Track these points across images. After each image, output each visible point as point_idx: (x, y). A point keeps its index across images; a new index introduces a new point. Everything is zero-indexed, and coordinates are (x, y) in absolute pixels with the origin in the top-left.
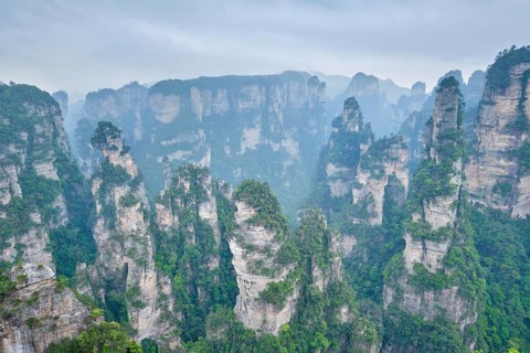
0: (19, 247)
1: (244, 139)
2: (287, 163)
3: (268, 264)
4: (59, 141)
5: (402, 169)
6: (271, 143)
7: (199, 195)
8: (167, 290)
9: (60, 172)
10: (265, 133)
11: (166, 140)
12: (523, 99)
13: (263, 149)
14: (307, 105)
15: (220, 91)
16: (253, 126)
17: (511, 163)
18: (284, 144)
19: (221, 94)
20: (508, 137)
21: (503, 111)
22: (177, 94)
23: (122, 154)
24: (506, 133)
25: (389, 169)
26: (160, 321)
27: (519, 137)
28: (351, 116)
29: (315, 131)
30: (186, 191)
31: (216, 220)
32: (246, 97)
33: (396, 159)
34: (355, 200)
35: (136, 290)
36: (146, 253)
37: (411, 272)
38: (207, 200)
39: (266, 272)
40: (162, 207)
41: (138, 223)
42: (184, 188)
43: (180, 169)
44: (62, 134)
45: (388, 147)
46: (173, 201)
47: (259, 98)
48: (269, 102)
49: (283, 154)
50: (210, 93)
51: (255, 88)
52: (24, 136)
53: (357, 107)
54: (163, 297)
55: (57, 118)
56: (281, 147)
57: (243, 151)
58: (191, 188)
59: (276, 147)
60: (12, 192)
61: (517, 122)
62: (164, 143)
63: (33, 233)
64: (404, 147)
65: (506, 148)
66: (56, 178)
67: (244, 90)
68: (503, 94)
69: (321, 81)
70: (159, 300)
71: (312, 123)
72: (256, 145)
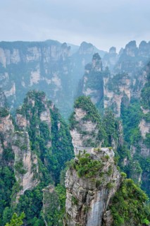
2: (56, 90)
3: (94, 141)
5: (128, 89)
6: (46, 79)
7: (41, 108)
8: (36, 162)
10: (42, 74)
13: (42, 83)
14: (62, 58)
15: (14, 50)
18: (53, 80)
19: (16, 52)
25: (122, 89)
26: (33, 179)
28: (97, 63)
29: (67, 73)
30: (33, 106)
31: (50, 121)
32: (31, 54)
33: (125, 84)
34: (105, 106)
35: (21, 163)
36: (26, 142)
37: (145, 138)
38: (45, 110)
39: (93, 145)
40: (21, 116)
41: (10, 126)
42: (31, 104)
43: (29, 93)
45: (121, 78)
46: (26, 112)
47: (38, 54)
48: (43, 57)
49: (53, 86)
50: (9, 51)
51: (35, 49)
53: (100, 58)
54: (34, 165)
56: (52, 82)
57: (32, 84)
58: (35, 104)
59: (49, 82)
64: (129, 78)
67: (29, 50)
69: (68, 46)
70: (32, 168)
71: (65, 68)
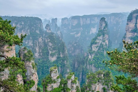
0: (28, 42)
1: (91, 31)
4: (41, 27)
9: (40, 32)
11: (73, 29)
12: (136, 23)
16: (94, 28)
17: (131, 41)
20: (131, 33)
21: (130, 26)
22: (77, 19)
23: (49, 30)
24: (131, 32)
27: (134, 34)
44: (42, 26)
52: (35, 26)
55: (41, 23)
60: (28, 34)
61: (134, 30)
62: (72, 30)
63: (30, 40)
65: (131, 37)
66: (39, 33)
68: (130, 22)
72: (95, 32)
